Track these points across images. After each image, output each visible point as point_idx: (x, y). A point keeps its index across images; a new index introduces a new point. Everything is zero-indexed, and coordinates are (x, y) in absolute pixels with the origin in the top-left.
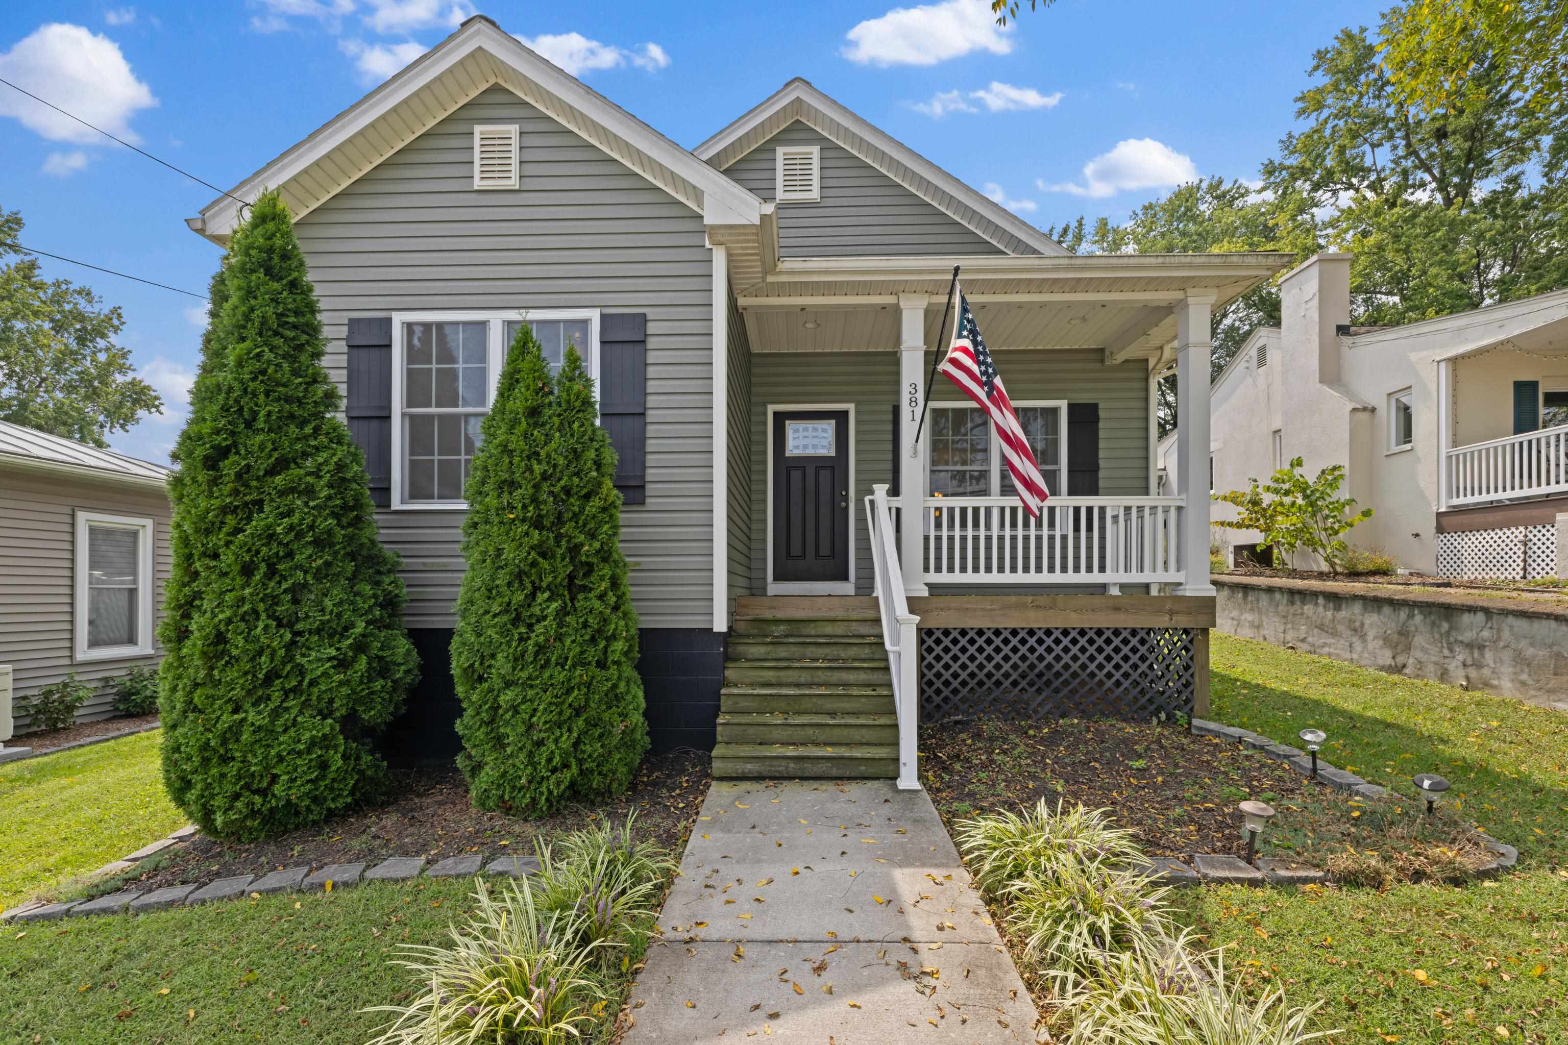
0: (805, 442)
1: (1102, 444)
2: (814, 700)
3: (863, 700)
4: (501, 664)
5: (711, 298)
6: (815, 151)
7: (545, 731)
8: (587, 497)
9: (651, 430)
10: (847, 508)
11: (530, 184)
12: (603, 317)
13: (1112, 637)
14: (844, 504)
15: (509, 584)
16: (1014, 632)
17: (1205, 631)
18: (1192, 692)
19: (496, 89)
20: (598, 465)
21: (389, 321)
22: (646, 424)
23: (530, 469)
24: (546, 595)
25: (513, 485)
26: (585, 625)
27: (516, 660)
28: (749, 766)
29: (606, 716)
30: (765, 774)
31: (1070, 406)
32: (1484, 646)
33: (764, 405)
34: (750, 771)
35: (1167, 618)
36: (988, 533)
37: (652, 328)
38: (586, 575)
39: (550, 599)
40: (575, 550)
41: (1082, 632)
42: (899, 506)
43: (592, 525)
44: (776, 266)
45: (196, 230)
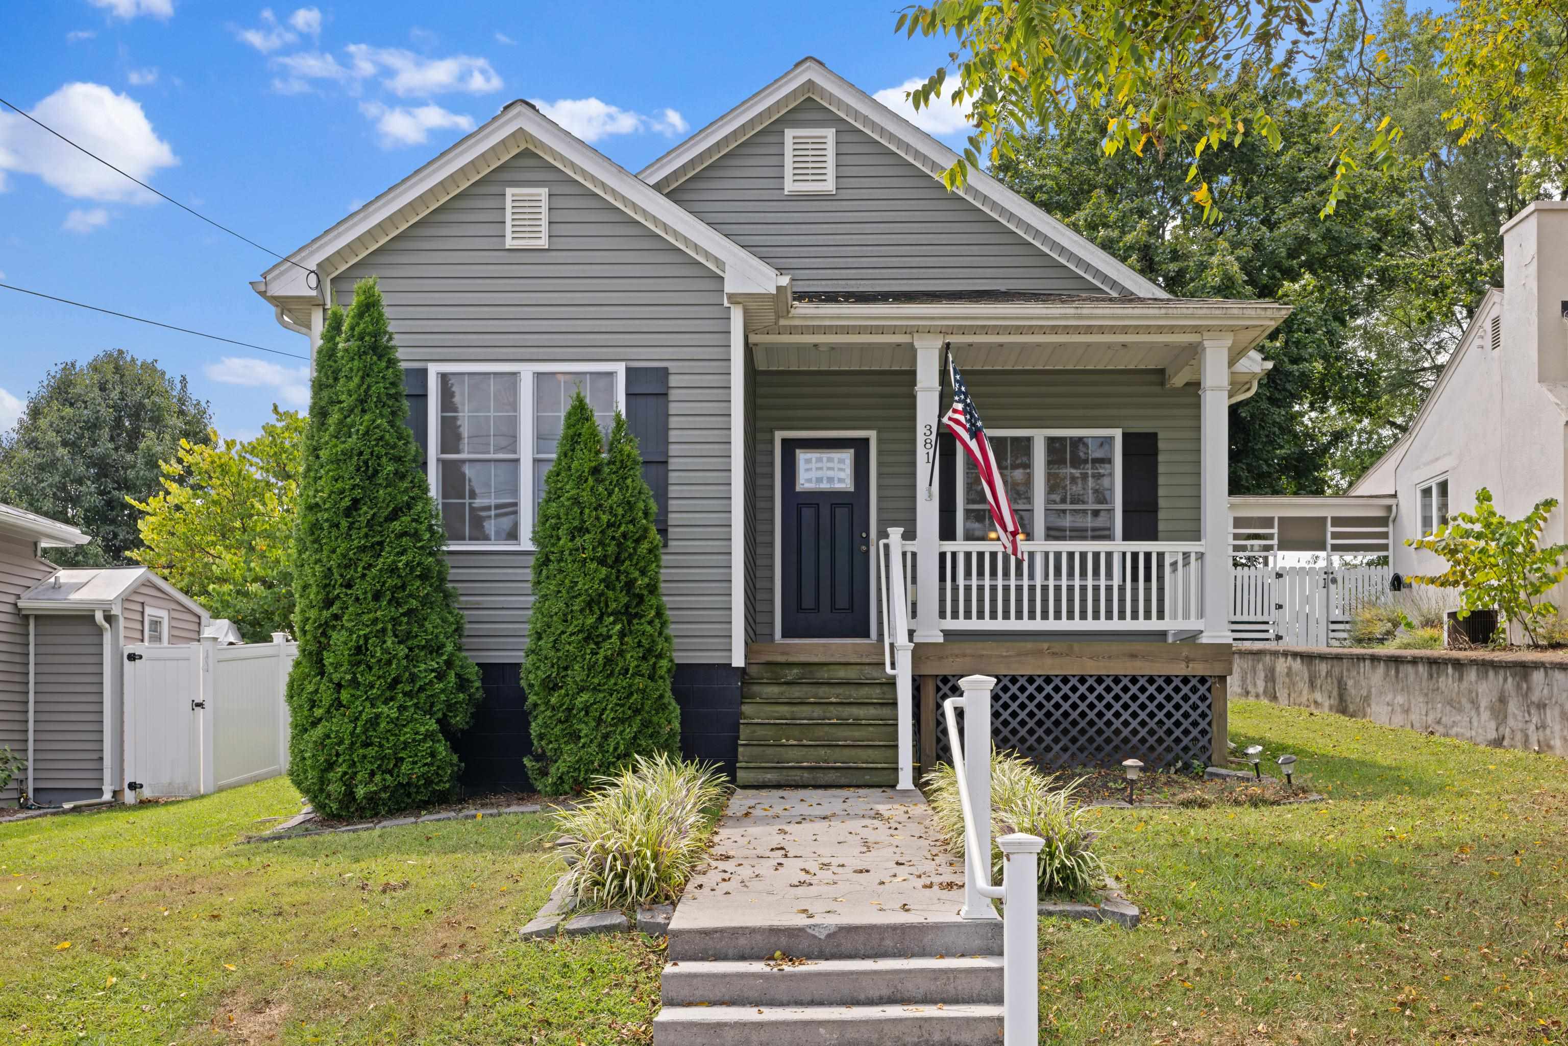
0: (820, 474)
1: (1161, 480)
2: (827, 728)
3: (871, 729)
4: (577, 673)
5: (729, 353)
6: (830, 134)
7: (611, 725)
8: (637, 541)
9: (673, 477)
10: (868, 551)
11: (561, 243)
12: (628, 370)
13: (1130, 685)
14: (864, 548)
15: (582, 611)
16: (1031, 680)
17: (1223, 679)
18: (1210, 741)
19: (526, 154)
20: (646, 514)
21: (425, 372)
22: (667, 471)
23: (598, 518)
24: (612, 619)
25: (582, 530)
26: (639, 644)
27: (589, 670)
28: (769, 776)
29: (655, 719)
30: (782, 783)
31: (1125, 436)
32: (1545, 705)
33: (771, 431)
34: (770, 780)
35: (1183, 665)
36: (1032, 583)
37: (673, 381)
38: (638, 605)
39: (614, 623)
40: (630, 584)
41: (1100, 680)
42: (915, 550)
43: (642, 564)
44: (788, 312)
45: (259, 293)
